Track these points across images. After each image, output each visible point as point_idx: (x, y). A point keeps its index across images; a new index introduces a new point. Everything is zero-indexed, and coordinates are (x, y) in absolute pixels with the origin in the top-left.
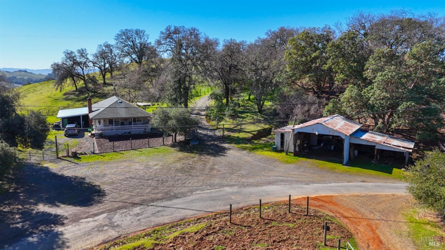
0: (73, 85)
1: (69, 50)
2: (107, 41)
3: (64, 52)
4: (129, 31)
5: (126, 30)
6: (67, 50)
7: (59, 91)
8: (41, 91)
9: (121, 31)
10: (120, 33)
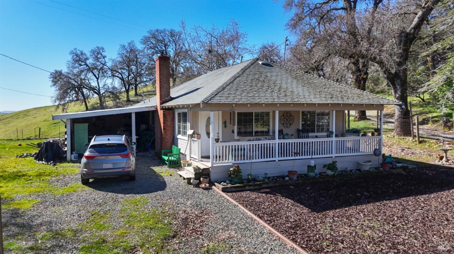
0: (82, 103)
1: (79, 50)
2: (133, 40)
3: (72, 53)
4: (162, 32)
5: (157, 31)
6: (75, 49)
7: (61, 110)
8: (35, 116)
9: (150, 32)
10: (148, 35)
